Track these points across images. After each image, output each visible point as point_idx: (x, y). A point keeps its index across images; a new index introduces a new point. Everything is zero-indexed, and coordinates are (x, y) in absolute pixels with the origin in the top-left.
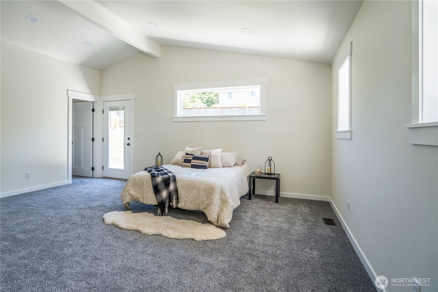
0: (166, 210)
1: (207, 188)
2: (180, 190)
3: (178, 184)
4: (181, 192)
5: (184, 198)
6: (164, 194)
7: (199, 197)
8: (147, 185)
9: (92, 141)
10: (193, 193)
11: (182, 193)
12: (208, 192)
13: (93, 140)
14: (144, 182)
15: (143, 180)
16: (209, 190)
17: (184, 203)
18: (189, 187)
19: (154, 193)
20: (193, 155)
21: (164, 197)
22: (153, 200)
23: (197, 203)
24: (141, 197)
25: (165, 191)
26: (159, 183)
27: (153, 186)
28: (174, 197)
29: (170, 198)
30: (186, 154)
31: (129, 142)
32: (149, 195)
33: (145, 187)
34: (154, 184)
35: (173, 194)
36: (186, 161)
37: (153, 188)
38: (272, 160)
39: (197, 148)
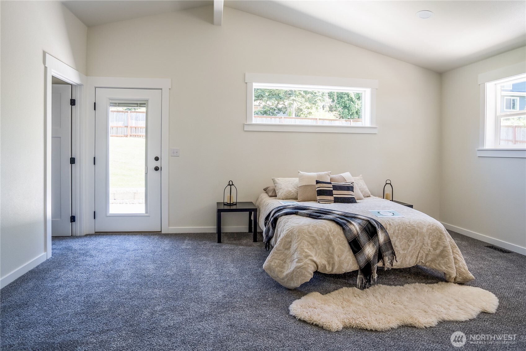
0: (376, 276)
1: (432, 231)
2: (393, 240)
3: (389, 231)
4: (397, 242)
5: (402, 252)
6: (370, 250)
7: (423, 246)
8: (336, 239)
9: (71, 163)
10: (414, 242)
11: (397, 244)
12: (433, 236)
13: (73, 161)
14: (329, 235)
15: (327, 233)
16: (435, 234)
17: (401, 259)
18: (405, 234)
19: (352, 253)
20: (330, 183)
21: (370, 256)
22: (351, 263)
23: (420, 255)
24: (329, 263)
25: (371, 245)
26: (358, 234)
27: (348, 241)
28: (387, 253)
29: (380, 255)
30: (318, 182)
31: (157, 164)
32: (343, 257)
33: (334, 243)
34: (350, 237)
35: (383, 248)
36: (321, 193)
37: (350, 243)
38: (390, 184)
39: (323, 173)
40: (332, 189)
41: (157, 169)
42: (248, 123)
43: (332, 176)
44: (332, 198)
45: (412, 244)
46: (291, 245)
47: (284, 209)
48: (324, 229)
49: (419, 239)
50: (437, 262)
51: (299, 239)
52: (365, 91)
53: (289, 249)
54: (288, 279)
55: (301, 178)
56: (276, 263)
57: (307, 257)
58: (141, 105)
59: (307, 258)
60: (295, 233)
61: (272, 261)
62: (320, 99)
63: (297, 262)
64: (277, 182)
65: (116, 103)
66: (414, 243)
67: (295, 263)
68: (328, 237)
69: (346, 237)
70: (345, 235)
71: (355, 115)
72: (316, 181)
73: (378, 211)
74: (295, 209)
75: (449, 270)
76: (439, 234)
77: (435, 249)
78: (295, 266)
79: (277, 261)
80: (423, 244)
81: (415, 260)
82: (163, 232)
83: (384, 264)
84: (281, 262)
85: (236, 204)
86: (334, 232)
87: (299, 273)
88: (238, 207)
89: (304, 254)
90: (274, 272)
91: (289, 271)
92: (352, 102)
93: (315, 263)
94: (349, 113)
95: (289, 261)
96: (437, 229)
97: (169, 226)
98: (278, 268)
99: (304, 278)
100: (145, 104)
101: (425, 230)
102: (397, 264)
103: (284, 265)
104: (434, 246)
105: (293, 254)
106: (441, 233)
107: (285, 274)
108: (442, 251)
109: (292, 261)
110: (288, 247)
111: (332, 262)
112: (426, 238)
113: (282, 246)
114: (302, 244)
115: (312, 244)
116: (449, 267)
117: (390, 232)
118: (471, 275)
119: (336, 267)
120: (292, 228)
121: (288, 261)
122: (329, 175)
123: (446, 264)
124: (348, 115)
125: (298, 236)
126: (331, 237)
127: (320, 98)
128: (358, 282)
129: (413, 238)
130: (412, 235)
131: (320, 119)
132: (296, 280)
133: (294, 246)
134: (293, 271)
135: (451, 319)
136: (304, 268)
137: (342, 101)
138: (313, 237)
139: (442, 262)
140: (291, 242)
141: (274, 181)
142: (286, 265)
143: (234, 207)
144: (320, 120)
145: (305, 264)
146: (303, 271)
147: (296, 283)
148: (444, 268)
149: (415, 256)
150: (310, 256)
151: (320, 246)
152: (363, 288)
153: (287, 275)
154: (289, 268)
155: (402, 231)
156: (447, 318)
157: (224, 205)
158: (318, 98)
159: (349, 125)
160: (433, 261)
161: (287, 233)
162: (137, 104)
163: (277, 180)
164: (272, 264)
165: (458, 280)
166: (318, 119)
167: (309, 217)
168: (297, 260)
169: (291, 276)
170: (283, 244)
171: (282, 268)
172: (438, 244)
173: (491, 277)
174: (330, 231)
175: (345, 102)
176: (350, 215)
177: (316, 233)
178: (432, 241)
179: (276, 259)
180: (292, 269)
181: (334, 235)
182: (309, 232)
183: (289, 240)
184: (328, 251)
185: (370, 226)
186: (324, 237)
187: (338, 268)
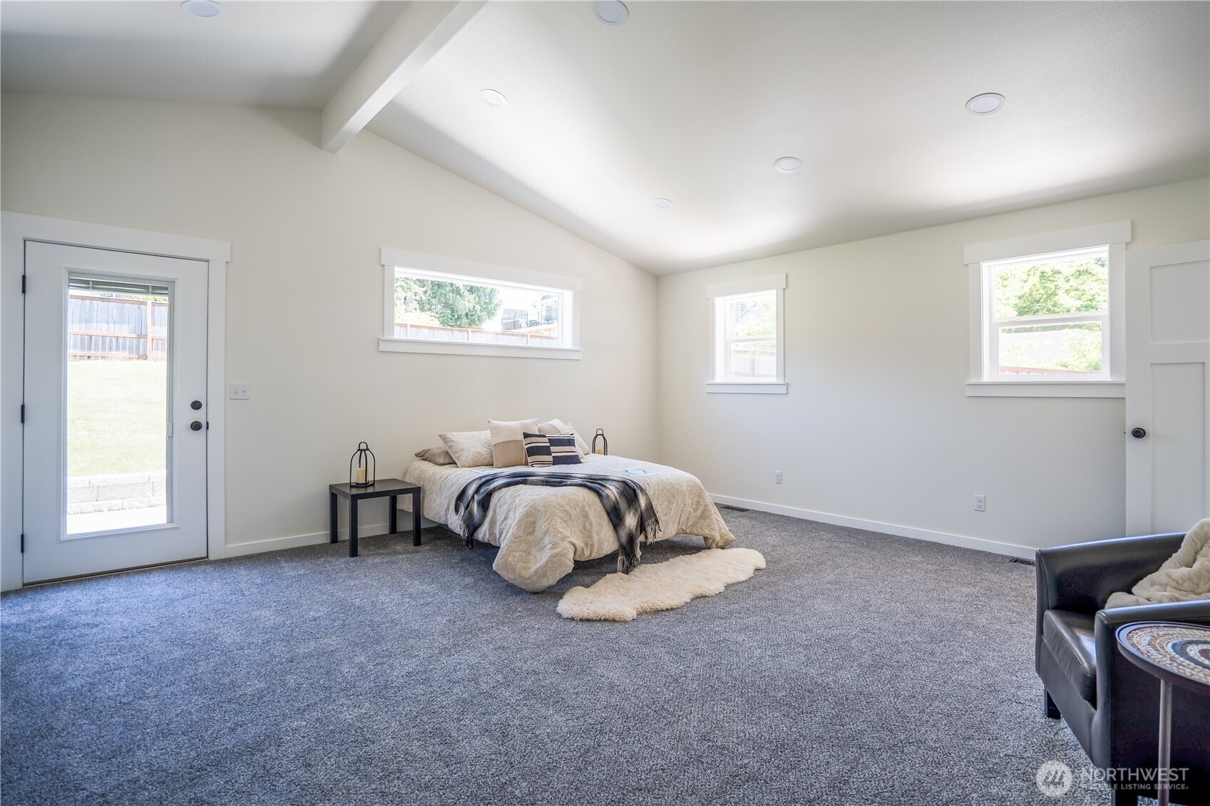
0: (639, 553)
1: (691, 489)
2: (654, 503)
4: (658, 506)
5: (664, 518)
6: (631, 521)
7: (684, 507)
10: (676, 503)
11: (659, 508)
12: (693, 495)
14: (583, 506)
15: (581, 504)
16: (694, 492)
17: (664, 527)
18: (666, 494)
19: (612, 527)
20: (544, 436)
21: (631, 528)
22: (611, 541)
23: (681, 520)
24: (586, 545)
25: (632, 514)
26: (616, 500)
27: (607, 512)
28: (650, 522)
29: (642, 527)
30: (526, 436)
31: (198, 416)
32: (603, 533)
33: (591, 517)
34: (608, 505)
35: (645, 516)
36: (532, 451)
37: (608, 514)
38: (602, 435)
39: (528, 421)
40: (548, 444)
41: (196, 426)
42: (386, 337)
43: (540, 425)
44: (549, 458)
45: (674, 507)
46: (535, 527)
47: (493, 479)
48: (577, 498)
49: (680, 499)
50: (699, 525)
51: (548, 516)
52: (563, 294)
53: (532, 533)
54: (538, 577)
55: (495, 430)
56: (515, 557)
57: (563, 539)
58: (156, 290)
59: (563, 541)
60: (540, 508)
61: (509, 555)
62: (402, 287)
63: (551, 549)
64: (454, 439)
65: (87, 282)
66: (675, 505)
67: (548, 551)
68: (583, 509)
69: (604, 507)
70: (603, 504)
71: (465, 320)
72: (524, 433)
73: (626, 469)
74: (513, 477)
75: (713, 533)
76: (699, 491)
77: (695, 510)
78: (549, 555)
79: (517, 554)
80: (684, 505)
81: (677, 526)
82: (212, 557)
83: (646, 538)
84: (524, 554)
85: (373, 485)
86: (589, 501)
87: (556, 563)
88: (378, 488)
89: (559, 535)
90: (514, 572)
91: (541, 564)
92: (458, 296)
93: (574, 545)
94: (453, 316)
95: (537, 549)
96: (696, 485)
97: (226, 542)
98: (521, 564)
99: (564, 568)
100: (166, 289)
101: (684, 487)
102: (660, 536)
103: (528, 557)
104: (694, 506)
105: (542, 539)
106: (700, 489)
107: (533, 569)
108: (703, 512)
109: (542, 549)
110: (531, 530)
111: (590, 543)
112: (687, 497)
113: (521, 530)
114: (553, 523)
115: (565, 521)
116: (712, 529)
117: (650, 494)
118: (732, 536)
119: (595, 549)
120: (533, 502)
121: (533, 551)
122: (536, 425)
123: (709, 526)
124: (451, 319)
125: (545, 512)
126: (587, 508)
127: (403, 283)
128: (619, 565)
129: (674, 499)
130: (673, 496)
131: (411, 326)
132: (551, 575)
133: (541, 527)
134: (547, 562)
135: (734, 581)
136: (563, 554)
137: (442, 293)
138: (566, 511)
139: (705, 524)
140: (534, 522)
141: (443, 438)
142: (532, 557)
143: (370, 490)
144: (412, 328)
145: (564, 549)
146: (563, 559)
147: (551, 580)
148: (707, 532)
149: (676, 522)
150: (567, 537)
151: (575, 523)
152: (626, 571)
153: (537, 571)
154: (539, 560)
155: (662, 492)
156: (730, 581)
157: (351, 487)
158: (398, 284)
159: (524, 345)
160: (694, 525)
161: (527, 510)
162: (146, 287)
163: (451, 436)
164: (510, 559)
165: (720, 544)
166: (409, 326)
167: (546, 485)
168: (550, 545)
169: (543, 572)
170: (522, 527)
171: (525, 563)
172: (698, 502)
173: (744, 537)
174: (584, 500)
175: (445, 295)
176: (597, 477)
177: (567, 504)
178: (692, 500)
179: (516, 551)
180: (544, 560)
181: (589, 505)
182: (559, 504)
183: (532, 519)
184: (585, 528)
185: (628, 489)
186: (578, 509)
187: (597, 550)
